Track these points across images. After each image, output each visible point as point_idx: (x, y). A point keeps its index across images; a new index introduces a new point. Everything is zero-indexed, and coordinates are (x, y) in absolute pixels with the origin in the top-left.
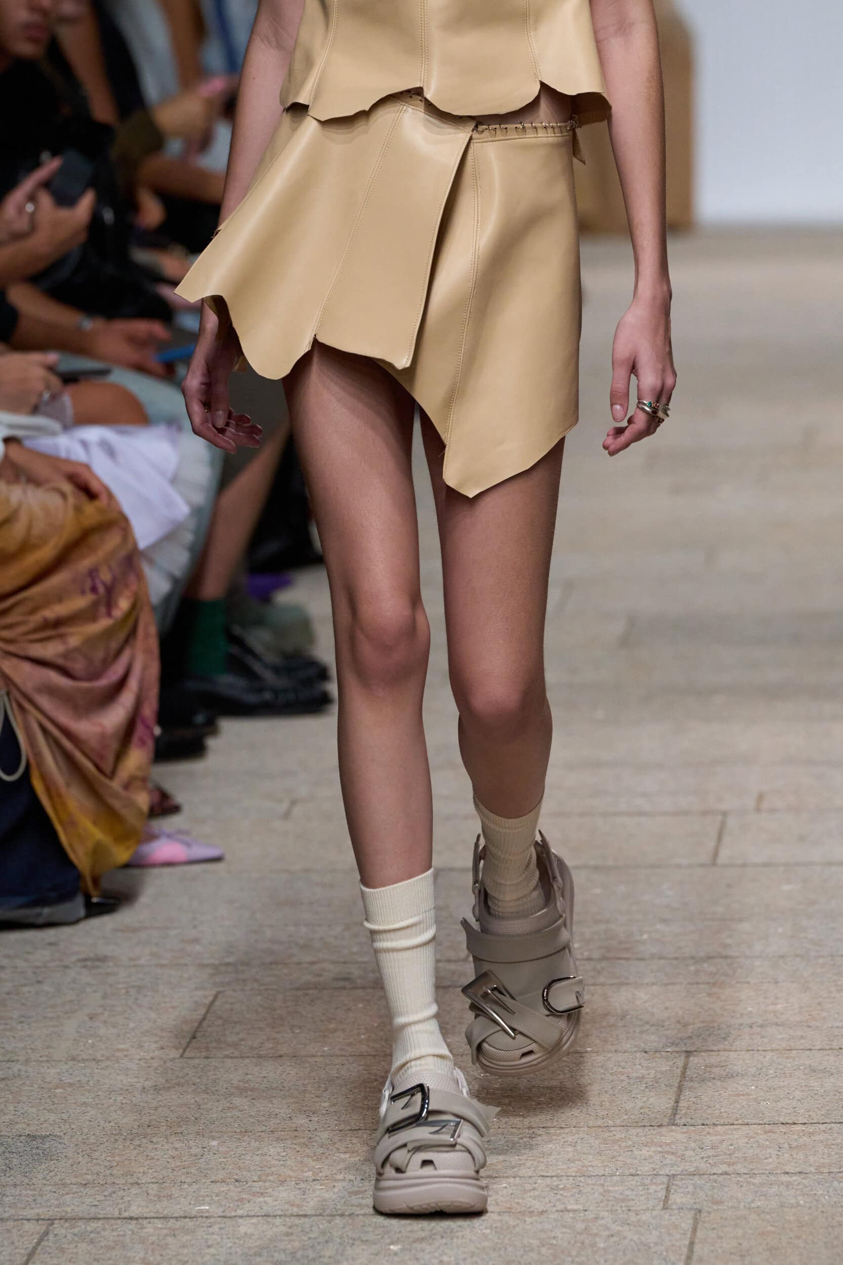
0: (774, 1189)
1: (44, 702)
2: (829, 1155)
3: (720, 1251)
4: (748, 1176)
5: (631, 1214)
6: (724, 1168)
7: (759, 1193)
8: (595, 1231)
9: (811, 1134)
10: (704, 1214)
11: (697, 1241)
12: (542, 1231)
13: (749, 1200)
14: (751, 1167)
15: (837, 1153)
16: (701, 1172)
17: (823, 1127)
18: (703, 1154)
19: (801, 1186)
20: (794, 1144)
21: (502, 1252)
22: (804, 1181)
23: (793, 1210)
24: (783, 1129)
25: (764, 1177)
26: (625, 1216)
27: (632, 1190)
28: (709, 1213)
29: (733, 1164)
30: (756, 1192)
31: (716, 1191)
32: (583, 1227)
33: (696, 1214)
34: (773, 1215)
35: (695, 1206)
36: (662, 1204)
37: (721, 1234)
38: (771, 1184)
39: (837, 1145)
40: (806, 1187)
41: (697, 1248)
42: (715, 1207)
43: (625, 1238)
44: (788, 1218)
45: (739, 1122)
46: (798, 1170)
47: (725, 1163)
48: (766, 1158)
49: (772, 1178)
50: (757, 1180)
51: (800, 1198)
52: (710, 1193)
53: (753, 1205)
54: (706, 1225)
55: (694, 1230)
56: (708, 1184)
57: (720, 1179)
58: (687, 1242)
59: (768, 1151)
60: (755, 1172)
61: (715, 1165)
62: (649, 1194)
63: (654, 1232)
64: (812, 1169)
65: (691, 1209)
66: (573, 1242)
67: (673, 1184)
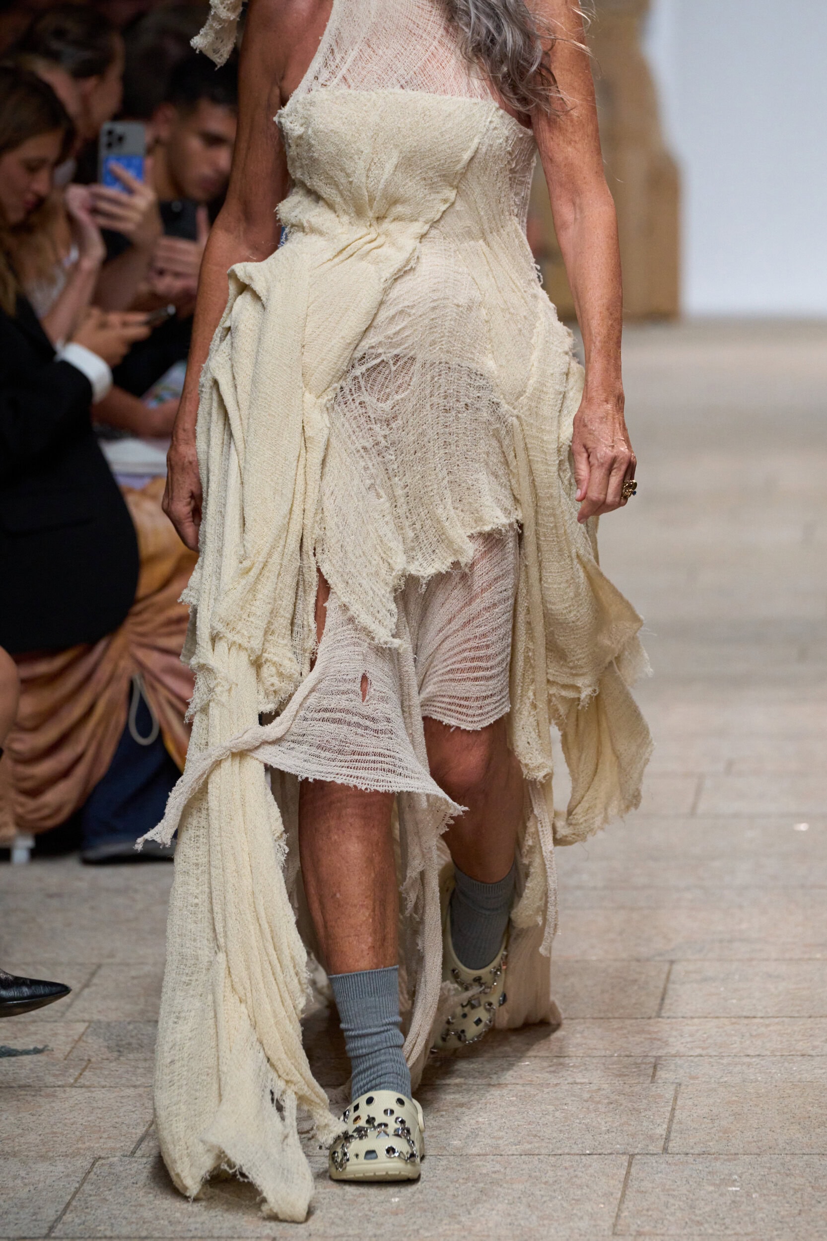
0: (738, 1068)
1: (170, 681)
2: (782, 1042)
3: (695, 1115)
4: (717, 1058)
5: (626, 1086)
6: (698, 1051)
7: (726, 1072)
8: (598, 1099)
9: (767, 1026)
10: (683, 1087)
11: (677, 1107)
12: (557, 1099)
13: (718, 1077)
14: (720, 1050)
15: (788, 1041)
16: (681, 1054)
17: (777, 1020)
18: (683, 1040)
19: (758, 1066)
20: (754, 1033)
21: (525, 1115)
22: (762, 1062)
23: (753, 1084)
24: (746, 1021)
25: (730, 1058)
26: (621, 1088)
27: (627, 1068)
28: (688, 1086)
29: (707, 1048)
30: (724, 1070)
31: (692, 1069)
32: (589, 1096)
33: (677, 1087)
34: (737, 1088)
35: (677, 1081)
36: (650, 1078)
37: (696, 1102)
38: (736, 1064)
39: (787, 1034)
40: (763, 1067)
41: (677, 1113)
42: (692, 1082)
43: (621, 1105)
44: (749, 1090)
45: (711, 1015)
46: (757, 1053)
47: (700, 1047)
48: (732, 1044)
49: (737, 1060)
50: (725, 1061)
51: (758, 1075)
52: (688, 1071)
53: (722, 1080)
54: (685, 1095)
55: (675, 1099)
56: (687, 1064)
57: (696, 1059)
58: (670, 1109)
59: (734, 1038)
60: (723, 1054)
61: (692, 1048)
62: (640, 1071)
63: (644, 1101)
64: (768, 1053)
65: (673, 1083)
66: (580, 1107)
67: (659, 1064)
